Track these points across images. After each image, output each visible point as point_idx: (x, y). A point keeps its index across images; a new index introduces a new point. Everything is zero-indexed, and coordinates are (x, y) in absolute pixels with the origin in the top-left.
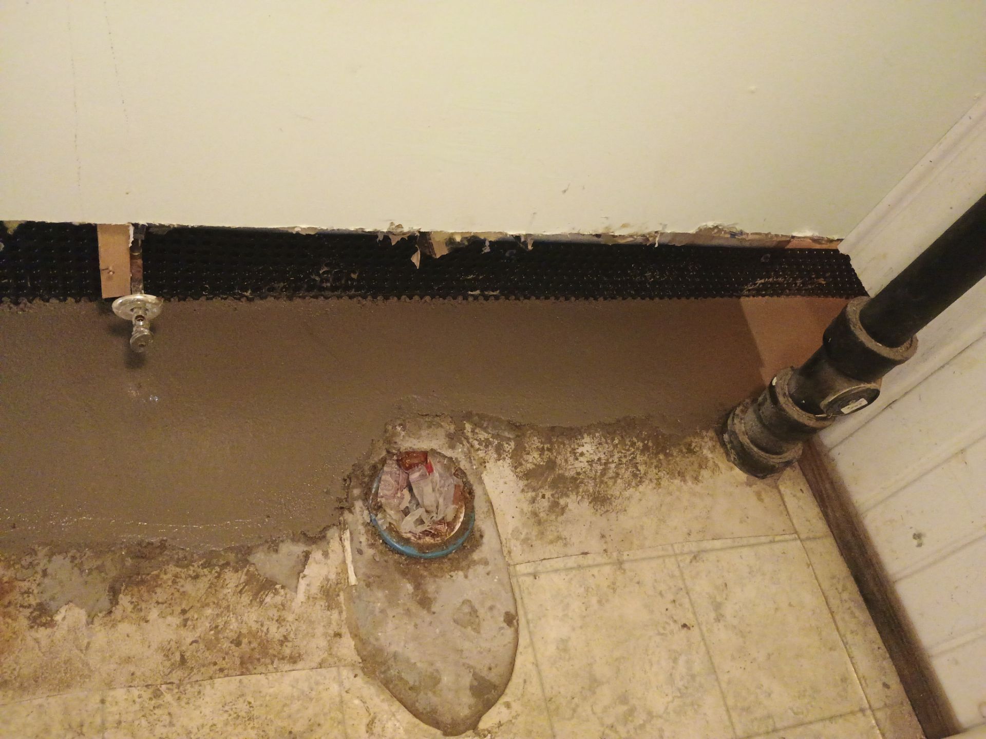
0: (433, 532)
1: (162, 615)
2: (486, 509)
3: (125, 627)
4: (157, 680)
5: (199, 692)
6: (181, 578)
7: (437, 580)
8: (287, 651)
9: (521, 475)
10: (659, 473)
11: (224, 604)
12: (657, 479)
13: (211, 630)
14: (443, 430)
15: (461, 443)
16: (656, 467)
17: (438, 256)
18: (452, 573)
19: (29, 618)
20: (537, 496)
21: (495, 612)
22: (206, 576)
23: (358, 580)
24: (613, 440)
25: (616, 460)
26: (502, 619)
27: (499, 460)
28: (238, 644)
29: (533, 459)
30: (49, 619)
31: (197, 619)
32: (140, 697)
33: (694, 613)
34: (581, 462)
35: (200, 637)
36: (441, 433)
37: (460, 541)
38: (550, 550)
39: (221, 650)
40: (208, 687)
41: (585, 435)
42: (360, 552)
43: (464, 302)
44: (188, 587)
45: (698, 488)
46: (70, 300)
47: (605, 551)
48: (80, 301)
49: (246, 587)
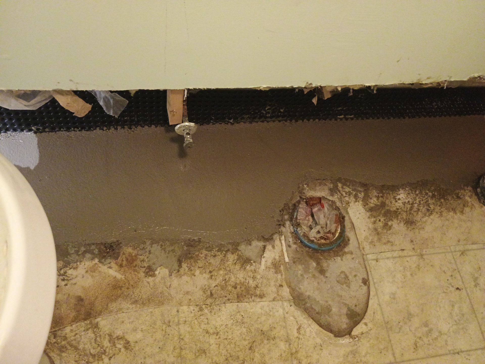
0: (325, 237)
1: (201, 273)
2: (350, 227)
3: (185, 278)
4: (200, 303)
5: (220, 309)
6: (208, 256)
7: (328, 261)
8: (258, 293)
9: (368, 209)
10: (441, 209)
11: (228, 269)
12: (440, 212)
13: (223, 281)
14: (327, 187)
15: (337, 193)
16: (439, 206)
17: (326, 99)
18: (335, 258)
19: (144, 272)
20: (376, 220)
21: (357, 278)
22: (219, 255)
23: (290, 260)
24: (416, 191)
25: (418, 202)
26: (361, 281)
27: (356, 202)
28: (236, 288)
29: (373, 201)
30: (153, 273)
31: (217, 275)
32: (194, 310)
33: (463, 282)
34: (399, 203)
35: (218, 284)
36: (326, 188)
37: (339, 242)
38: (384, 248)
39: (228, 290)
40: (223, 307)
41: (401, 189)
42: (289, 246)
43: (335, 122)
44: (212, 261)
45: (463, 217)
46: (153, 126)
47: (413, 249)
48: (157, 126)
49: (238, 262)
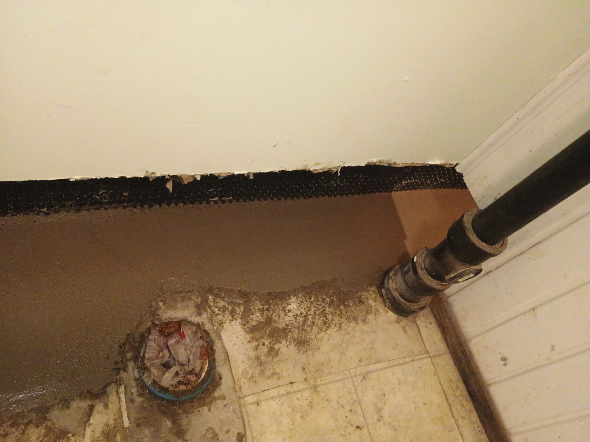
0: (185, 382)
2: (223, 358)
7: (188, 415)
9: (248, 330)
10: (341, 320)
12: (340, 324)
14: (192, 302)
15: (206, 311)
16: (339, 315)
17: (186, 183)
18: (200, 409)
20: (259, 344)
21: (230, 434)
22: (13, 433)
23: (131, 423)
24: (310, 298)
25: (312, 313)
26: (235, 438)
27: (233, 321)
29: (257, 317)
33: (364, 418)
34: (289, 316)
36: (191, 304)
37: (205, 385)
38: (268, 383)
41: (292, 297)
42: (132, 401)
43: (207, 205)
45: (365, 328)
47: (306, 379)
49: (45, 439)
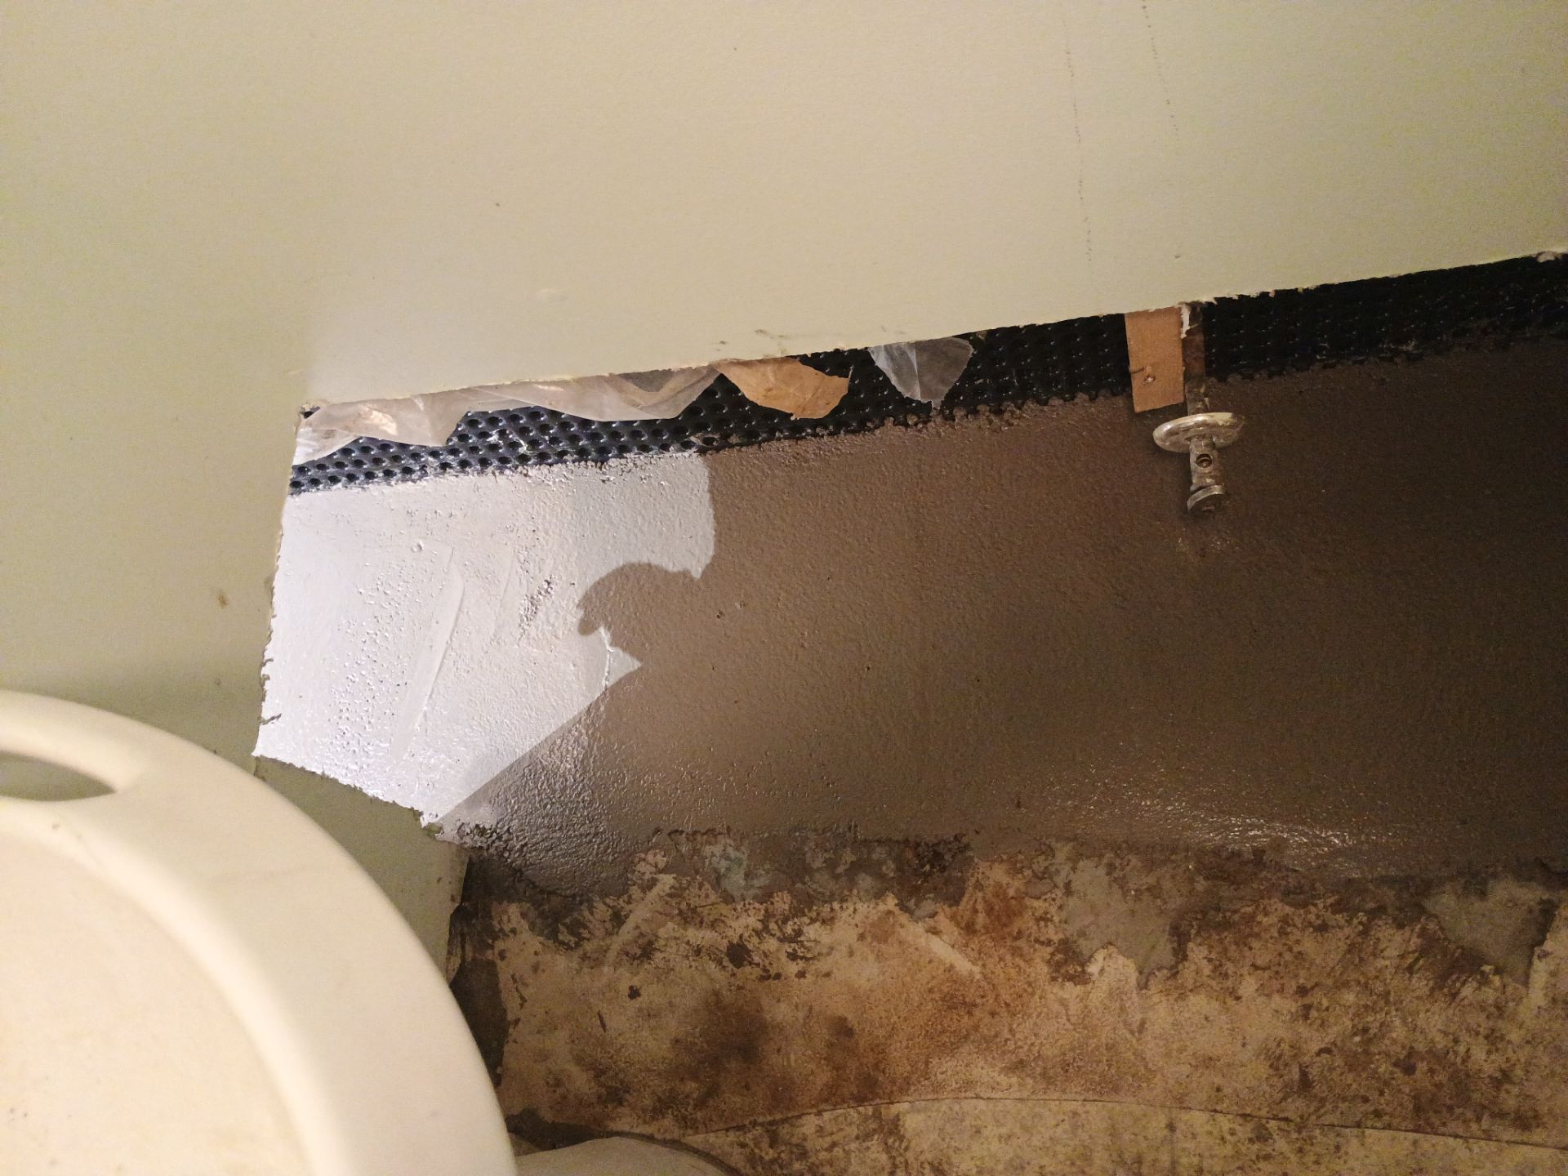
1: (1262, 990)
3: (1199, 1003)
4: (1259, 1109)
5: (1338, 1148)
6: (1295, 925)
8: (1510, 1100)
11: (1379, 987)
13: (1355, 1034)
19: (1048, 962)
28: (1409, 1070)
30: (1079, 969)
31: (1327, 1009)
32: (1233, 1133)
35: (1334, 1044)
39: (1374, 1075)
40: (1355, 1142)
44: (1309, 945)
46: (1081, 397)
48: (1097, 396)
